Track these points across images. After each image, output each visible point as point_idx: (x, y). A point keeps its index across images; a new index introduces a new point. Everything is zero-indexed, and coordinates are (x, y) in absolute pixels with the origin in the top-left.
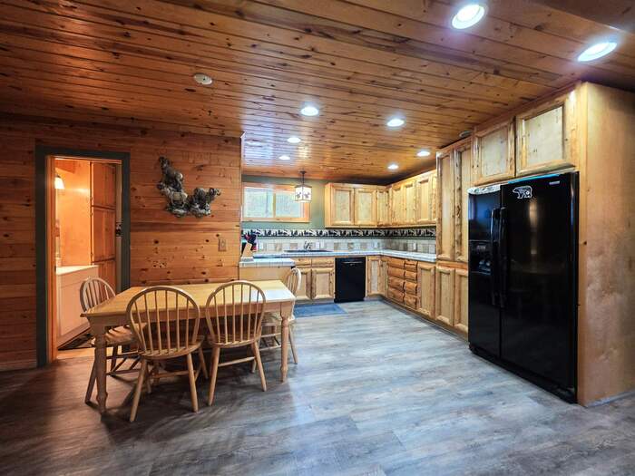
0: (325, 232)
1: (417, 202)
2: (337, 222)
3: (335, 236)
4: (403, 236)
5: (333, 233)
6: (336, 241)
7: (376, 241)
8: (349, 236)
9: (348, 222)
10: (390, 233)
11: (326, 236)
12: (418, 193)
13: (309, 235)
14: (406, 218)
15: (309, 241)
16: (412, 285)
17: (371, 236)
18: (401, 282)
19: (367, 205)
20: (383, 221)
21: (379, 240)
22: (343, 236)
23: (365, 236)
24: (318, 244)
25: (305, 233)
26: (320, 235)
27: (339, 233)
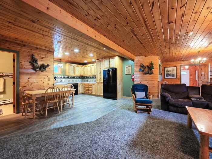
0: (66, 77)
1: (91, 70)
2: (70, 74)
3: (68, 78)
4: (86, 78)
5: (68, 77)
6: (69, 79)
7: (79, 80)
8: (72, 78)
9: (73, 74)
10: (83, 77)
11: (66, 78)
12: (91, 68)
13: (62, 78)
14: (88, 73)
15: (62, 79)
16: (91, 89)
17: (78, 78)
18: (88, 89)
19: (78, 70)
20: (82, 74)
21: (80, 79)
22: (71, 78)
23: (77, 78)
24: (64, 80)
25: (60, 77)
26: (64, 78)
27: (70, 77)
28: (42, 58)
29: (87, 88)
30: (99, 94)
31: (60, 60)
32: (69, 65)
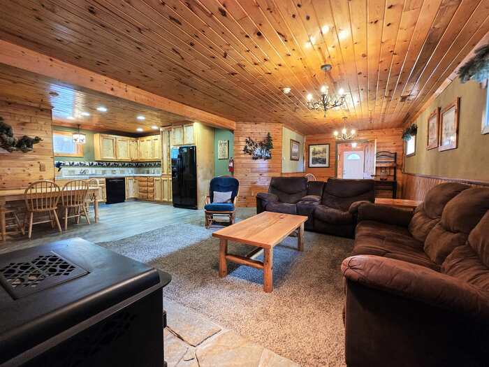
0: (95, 163)
1: (153, 149)
2: (105, 158)
3: (102, 166)
4: (146, 166)
5: (101, 164)
6: (104, 169)
7: (130, 170)
8: (112, 166)
9: (113, 158)
10: (139, 165)
11: (96, 166)
12: (153, 144)
13: (84, 165)
14: (147, 156)
15: (84, 169)
16: (151, 188)
17: (127, 166)
19: (125, 149)
20: (135, 158)
21: (132, 169)
22: (108, 166)
23: (123, 166)
24: (91, 171)
26: (91, 165)
27: (105, 164)
28: (24, 124)
29: (144, 188)
30: (166, 200)
31: (79, 125)
32: (101, 138)
